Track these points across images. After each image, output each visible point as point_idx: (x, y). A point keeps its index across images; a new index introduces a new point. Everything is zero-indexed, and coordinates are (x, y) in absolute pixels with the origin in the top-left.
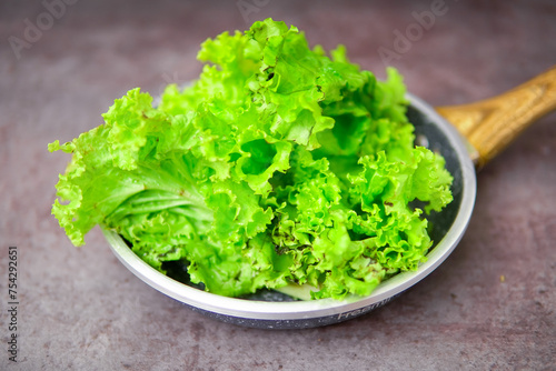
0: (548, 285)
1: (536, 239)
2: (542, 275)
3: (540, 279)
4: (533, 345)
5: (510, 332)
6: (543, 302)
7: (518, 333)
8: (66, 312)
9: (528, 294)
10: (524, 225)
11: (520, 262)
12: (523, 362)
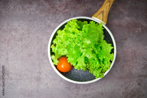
0: (133, 67)
1: (132, 57)
2: (132, 65)
3: (132, 66)
4: (128, 80)
5: (125, 78)
6: (131, 71)
7: (127, 78)
8: (54, 78)
9: (129, 69)
10: (130, 53)
11: (129, 62)
12: (127, 83)
